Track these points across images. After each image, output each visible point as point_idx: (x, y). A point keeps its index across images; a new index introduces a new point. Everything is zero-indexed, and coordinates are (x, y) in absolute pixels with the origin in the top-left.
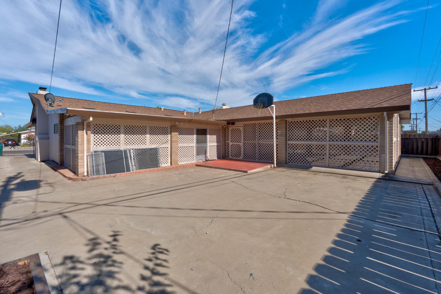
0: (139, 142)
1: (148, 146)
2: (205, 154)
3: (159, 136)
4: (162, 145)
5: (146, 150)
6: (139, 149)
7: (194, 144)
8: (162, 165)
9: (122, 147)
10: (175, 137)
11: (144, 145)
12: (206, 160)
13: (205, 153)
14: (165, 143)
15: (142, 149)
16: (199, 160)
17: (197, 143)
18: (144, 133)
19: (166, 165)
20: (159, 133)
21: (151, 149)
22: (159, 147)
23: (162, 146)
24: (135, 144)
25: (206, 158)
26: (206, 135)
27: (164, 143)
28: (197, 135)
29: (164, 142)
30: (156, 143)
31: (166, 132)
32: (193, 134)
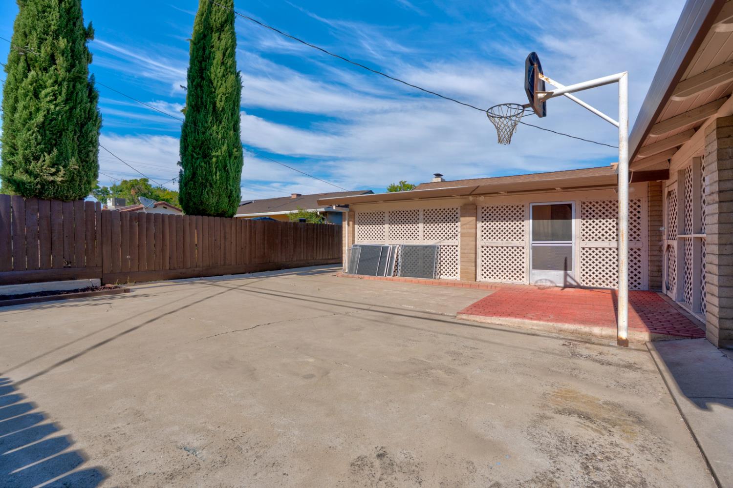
0: (409, 235)
1: (421, 241)
2: (566, 269)
3: (440, 225)
4: (446, 241)
5: (418, 248)
6: (406, 246)
7: (527, 241)
8: (442, 276)
9: (387, 242)
10: (468, 226)
11: (416, 239)
12: (566, 286)
13: (566, 266)
14: (453, 238)
15: (413, 247)
16: (541, 280)
18: (416, 221)
19: (454, 277)
20: (440, 220)
21: (426, 247)
22: (439, 244)
23: (446, 243)
24: (403, 238)
25: (569, 279)
26: (571, 219)
27: (450, 238)
29: (450, 235)
30: (436, 238)
31: (455, 218)
32: (522, 218)
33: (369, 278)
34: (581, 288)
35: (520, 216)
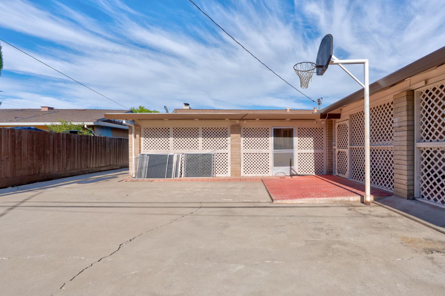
0: (190, 146)
1: (200, 150)
2: (291, 166)
3: (215, 139)
4: (219, 150)
5: (198, 156)
6: (188, 155)
7: (271, 150)
8: (216, 175)
9: (171, 152)
10: (235, 140)
11: (197, 149)
12: (292, 175)
13: (291, 164)
14: (224, 148)
15: (194, 155)
16: (278, 173)
17: (274, 149)
18: (196, 136)
19: (226, 175)
20: (215, 136)
21: (204, 155)
22: (214, 152)
23: (219, 151)
24: (186, 148)
25: (292, 171)
26: (293, 137)
27: (222, 148)
28: (274, 136)
29: (222, 146)
30: (212, 148)
31: (225, 134)
32: (268, 136)
33: (159, 180)
34: (298, 176)
35: (267, 135)
